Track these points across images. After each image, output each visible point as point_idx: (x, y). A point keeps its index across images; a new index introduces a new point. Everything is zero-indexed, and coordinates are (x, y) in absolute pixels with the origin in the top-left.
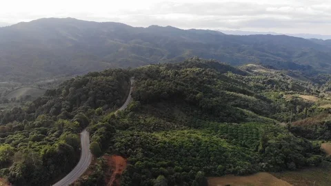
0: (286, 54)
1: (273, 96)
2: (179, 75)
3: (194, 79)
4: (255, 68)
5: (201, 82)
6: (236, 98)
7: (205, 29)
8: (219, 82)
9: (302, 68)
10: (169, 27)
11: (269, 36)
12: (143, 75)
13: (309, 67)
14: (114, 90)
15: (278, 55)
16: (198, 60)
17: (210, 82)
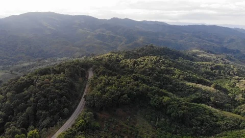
0: (218, 40)
1: (227, 84)
2: (138, 65)
3: (153, 69)
4: (199, 53)
5: (159, 73)
6: (197, 90)
7: (154, 21)
8: (177, 71)
9: (233, 52)
10: (126, 19)
11: (204, 26)
12: (102, 68)
13: (238, 51)
14: (62, 96)
15: (212, 41)
16: (152, 47)
17: (168, 72)
